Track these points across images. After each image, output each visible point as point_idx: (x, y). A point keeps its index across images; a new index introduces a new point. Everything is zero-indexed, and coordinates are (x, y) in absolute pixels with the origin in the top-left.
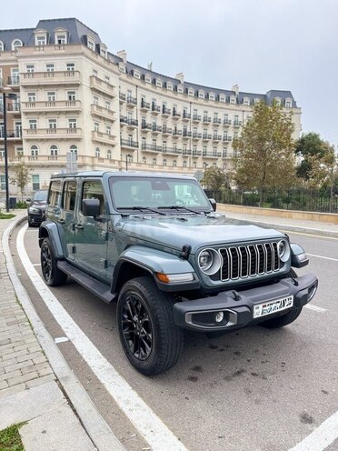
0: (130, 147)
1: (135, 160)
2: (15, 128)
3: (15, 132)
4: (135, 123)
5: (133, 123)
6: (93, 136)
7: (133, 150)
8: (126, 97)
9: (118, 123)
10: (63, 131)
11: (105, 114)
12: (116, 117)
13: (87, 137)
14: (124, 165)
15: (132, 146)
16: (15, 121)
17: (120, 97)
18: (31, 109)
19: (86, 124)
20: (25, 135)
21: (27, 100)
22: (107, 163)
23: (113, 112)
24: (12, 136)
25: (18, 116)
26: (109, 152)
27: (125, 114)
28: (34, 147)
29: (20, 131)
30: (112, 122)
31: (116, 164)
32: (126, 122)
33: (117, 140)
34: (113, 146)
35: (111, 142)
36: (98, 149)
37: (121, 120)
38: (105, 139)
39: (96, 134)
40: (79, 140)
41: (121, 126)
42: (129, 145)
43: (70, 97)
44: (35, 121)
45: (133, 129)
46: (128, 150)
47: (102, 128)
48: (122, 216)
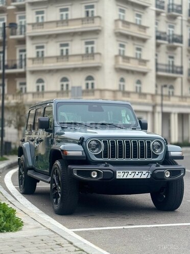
0: (171, 75)
1: (178, 92)
2: (18, 57)
3: (18, 63)
4: (179, 40)
5: (175, 40)
6: (117, 62)
7: (174, 79)
8: (166, 5)
9: (152, 42)
10: (76, 58)
11: (134, 31)
12: (151, 33)
13: (108, 64)
14: (158, 99)
15: (173, 72)
16: (19, 48)
17: (157, 6)
18: (39, 31)
19: (108, 47)
20: (30, 66)
21: (34, 21)
22: (135, 98)
23: (145, 28)
24: (15, 67)
25: (22, 42)
26: (139, 82)
27: (164, 28)
28: (40, 81)
29: (23, 60)
30: (144, 40)
31: (148, 100)
32: (165, 39)
33: (151, 66)
34: (144, 74)
35: (141, 68)
36: (122, 80)
37: (158, 38)
38: (133, 65)
39: (120, 59)
40: (97, 68)
41: (158, 45)
42: (168, 71)
43: (87, 13)
44: (42, 47)
45: (174, 48)
46: (167, 78)
47: (130, 51)
48: (62, 128)
